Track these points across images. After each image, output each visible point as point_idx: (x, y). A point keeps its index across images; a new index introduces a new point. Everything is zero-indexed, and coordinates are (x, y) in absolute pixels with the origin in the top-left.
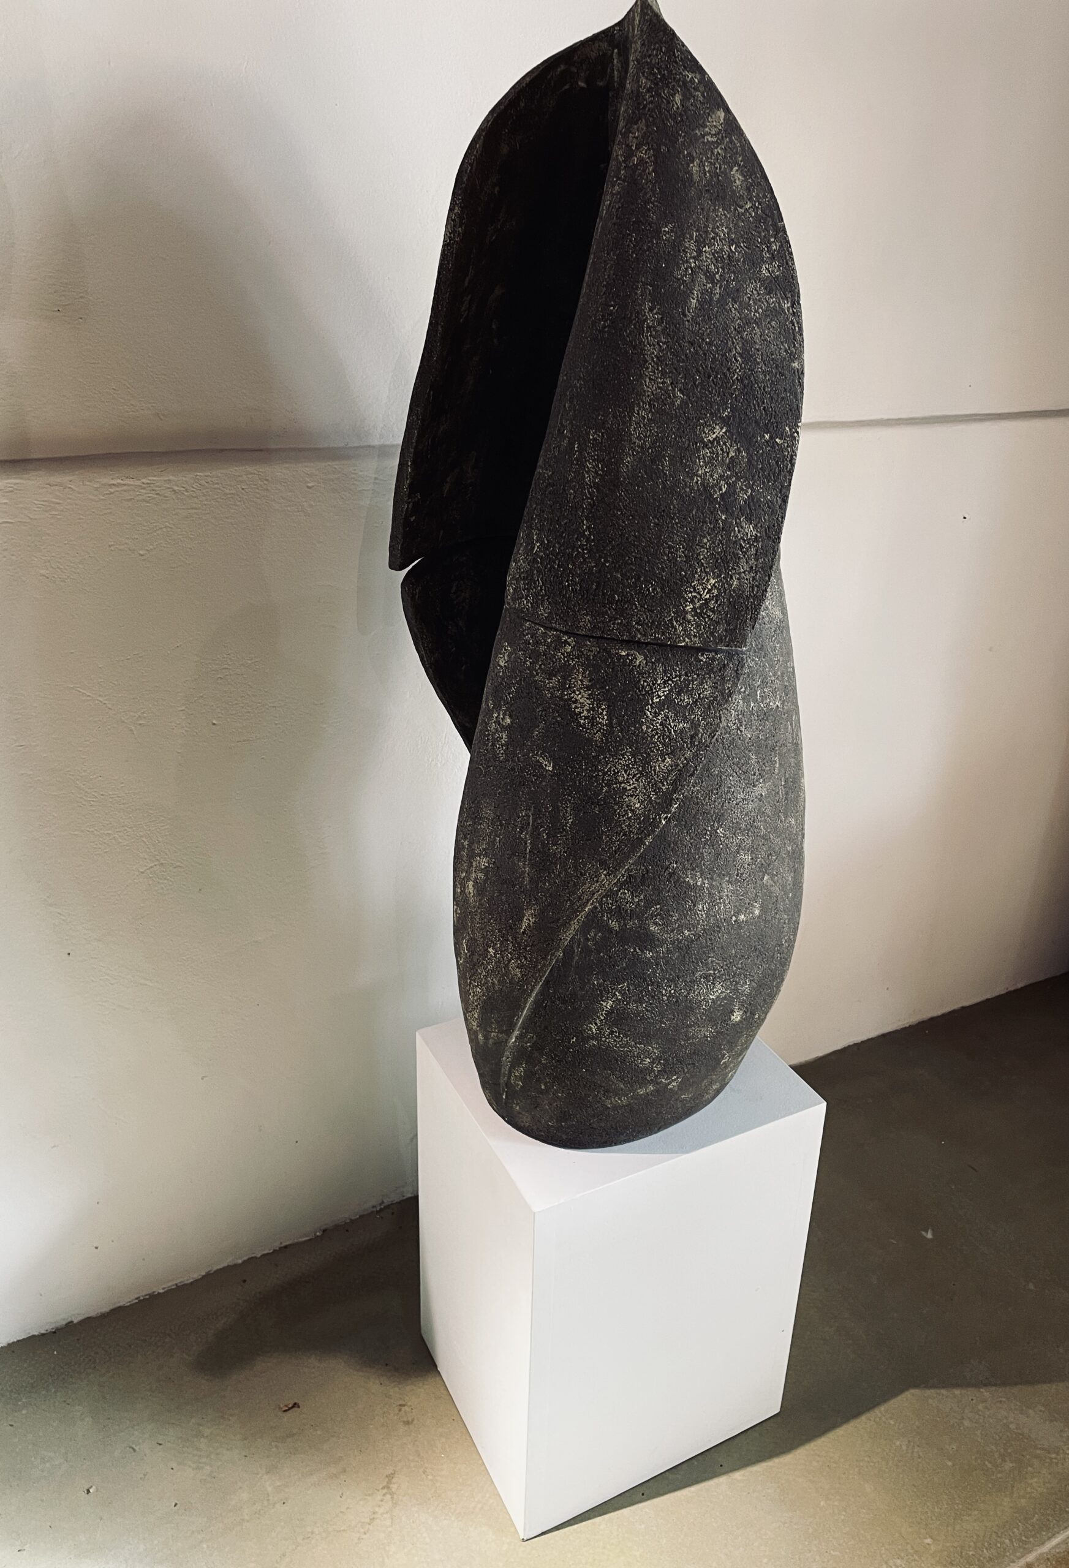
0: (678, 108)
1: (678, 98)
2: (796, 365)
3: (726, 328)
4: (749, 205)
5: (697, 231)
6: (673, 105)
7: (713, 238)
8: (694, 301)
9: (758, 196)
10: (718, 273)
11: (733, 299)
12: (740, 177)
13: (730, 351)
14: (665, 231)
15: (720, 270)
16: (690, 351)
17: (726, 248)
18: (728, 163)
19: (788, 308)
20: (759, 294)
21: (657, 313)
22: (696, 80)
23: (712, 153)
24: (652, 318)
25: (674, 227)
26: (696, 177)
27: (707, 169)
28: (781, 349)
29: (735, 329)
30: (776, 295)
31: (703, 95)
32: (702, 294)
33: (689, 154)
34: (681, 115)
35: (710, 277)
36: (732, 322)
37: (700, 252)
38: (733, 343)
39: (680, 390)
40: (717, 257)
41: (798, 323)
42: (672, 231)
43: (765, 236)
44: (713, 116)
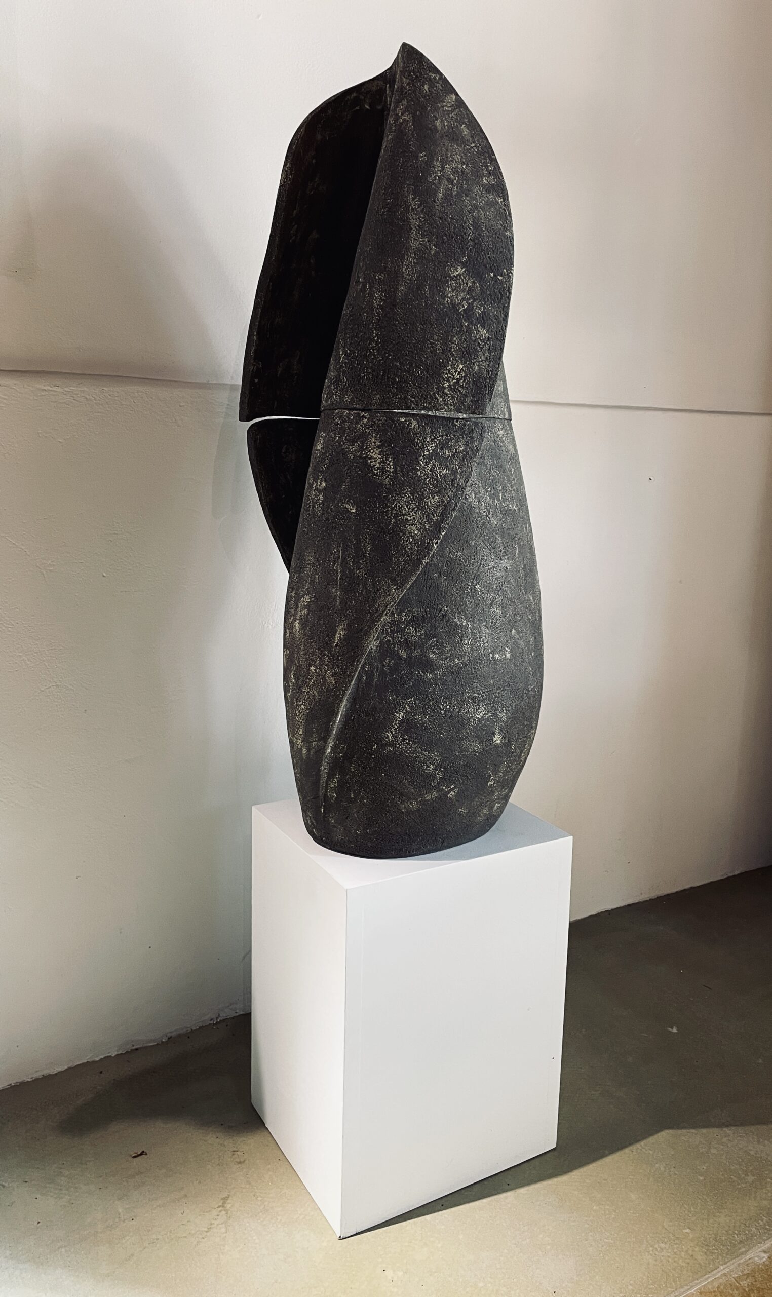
0: (426, 92)
1: (426, 87)
2: (508, 233)
3: (462, 210)
4: (473, 145)
5: (441, 156)
6: (423, 91)
7: (451, 161)
8: (441, 195)
9: (478, 141)
10: (455, 179)
11: (466, 194)
12: (467, 130)
13: (465, 223)
14: (421, 156)
15: (457, 178)
16: (439, 222)
17: (460, 166)
18: (459, 122)
19: (501, 202)
20: (482, 193)
21: (417, 201)
22: (437, 78)
23: (449, 116)
24: (414, 204)
25: (427, 153)
26: (439, 128)
27: (446, 124)
28: (497, 224)
29: (468, 211)
30: (493, 194)
31: (441, 86)
32: (446, 190)
33: (434, 116)
34: (428, 96)
35: (451, 182)
36: (466, 207)
37: (443, 168)
38: (467, 218)
39: (434, 245)
40: (455, 171)
41: (508, 210)
42: (425, 156)
43: (484, 162)
44: (449, 97)
